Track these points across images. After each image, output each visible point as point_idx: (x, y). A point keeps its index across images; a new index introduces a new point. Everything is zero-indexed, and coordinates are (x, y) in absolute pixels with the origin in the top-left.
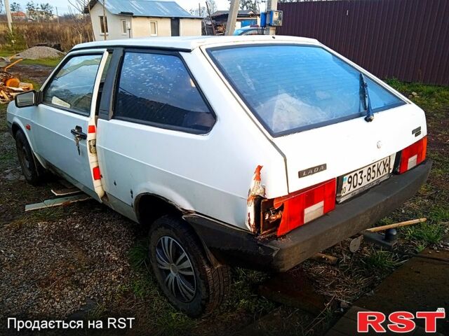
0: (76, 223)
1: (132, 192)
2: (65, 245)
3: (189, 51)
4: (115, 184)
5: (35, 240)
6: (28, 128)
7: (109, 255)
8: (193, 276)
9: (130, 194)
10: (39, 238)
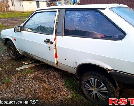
0: (39, 74)
1: (76, 63)
2: (40, 82)
3: (104, 9)
4: (66, 60)
5: (27, 81)
6: (15, 40)
7: (59, 85)
8: (107, 93)
9: (75, 64)
10: (29, 80)
